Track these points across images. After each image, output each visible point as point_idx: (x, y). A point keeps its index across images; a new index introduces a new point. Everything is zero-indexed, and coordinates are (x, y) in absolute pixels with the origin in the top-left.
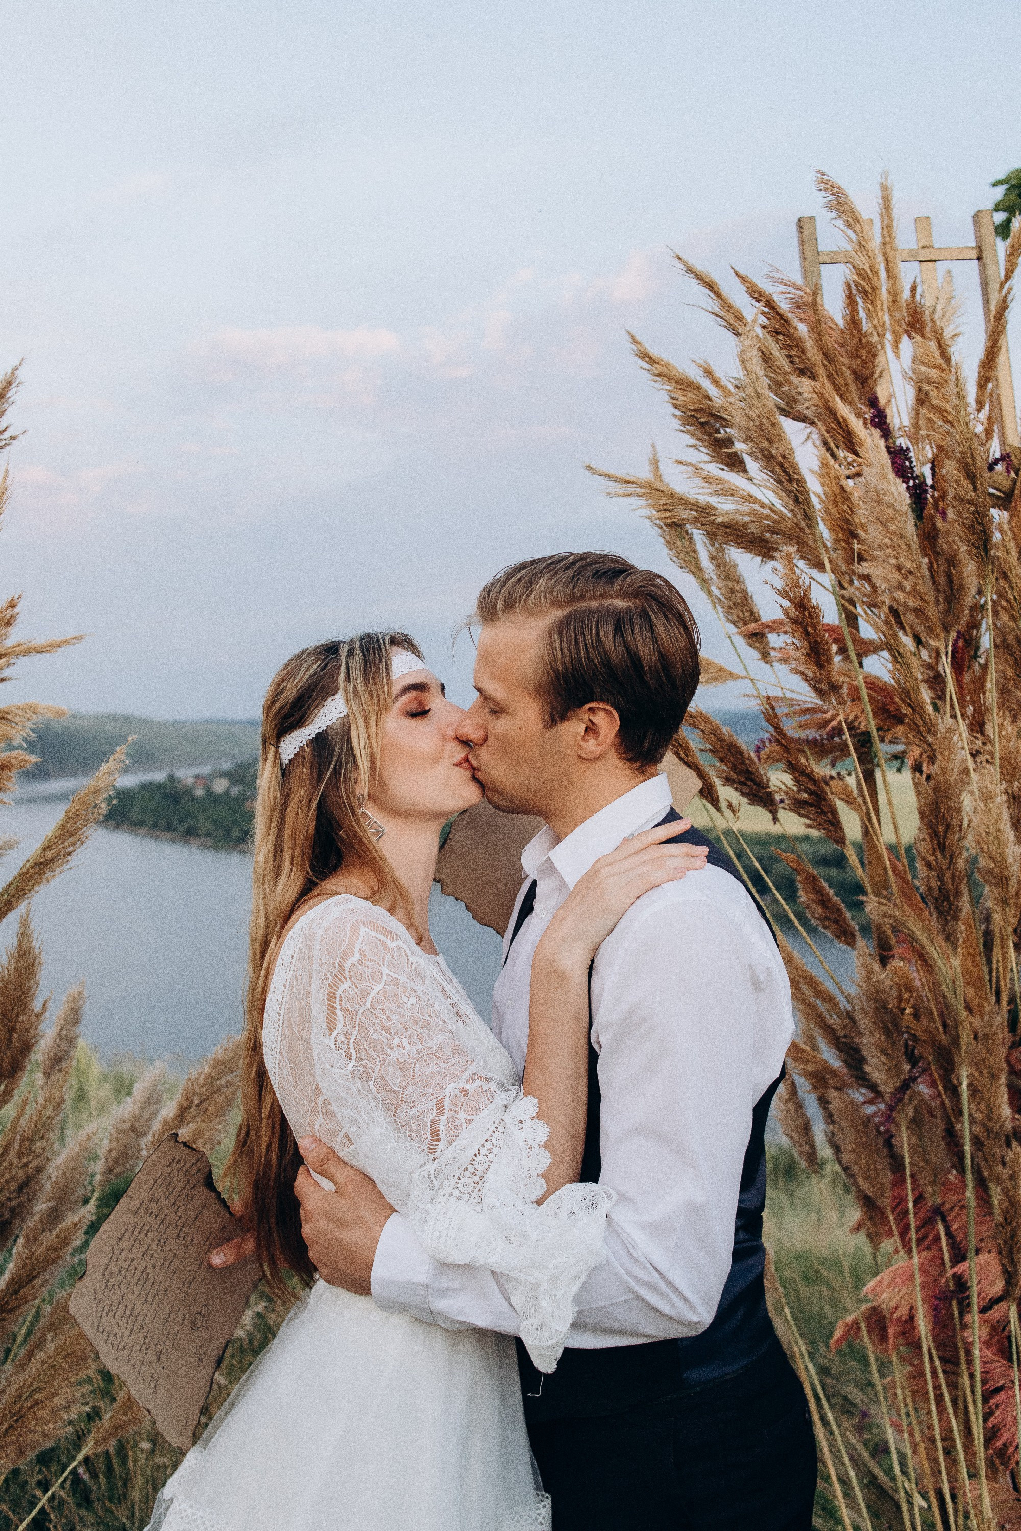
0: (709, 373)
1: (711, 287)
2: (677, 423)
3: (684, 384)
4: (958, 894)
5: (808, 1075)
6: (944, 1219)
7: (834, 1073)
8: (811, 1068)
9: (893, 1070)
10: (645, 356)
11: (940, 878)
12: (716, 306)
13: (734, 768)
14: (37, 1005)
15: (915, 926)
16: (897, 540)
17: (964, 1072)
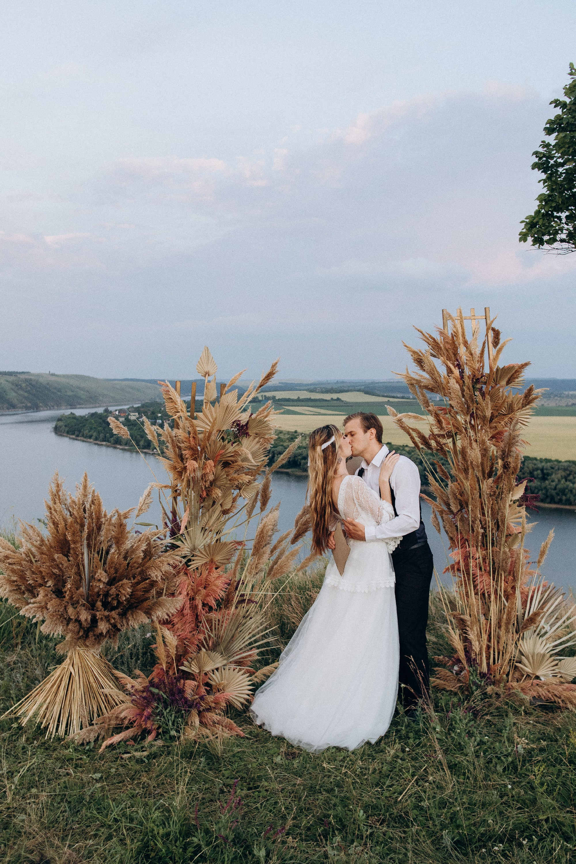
0: (420, 352)
1: (421, 332)
2: (413, 361)
3: (414, 352)
4: (468, 469)
5: (439, 511)
6: (468, 541)
7: (445, 511)
8: (440, 510)
9: (456, 507)
10: (406, 346)
11: (464, 466)
12: (422, 336)
13: (424, 441)
14: (270, 490)
15: (461, 476)
16: (457, 397)
17: (470, 507)
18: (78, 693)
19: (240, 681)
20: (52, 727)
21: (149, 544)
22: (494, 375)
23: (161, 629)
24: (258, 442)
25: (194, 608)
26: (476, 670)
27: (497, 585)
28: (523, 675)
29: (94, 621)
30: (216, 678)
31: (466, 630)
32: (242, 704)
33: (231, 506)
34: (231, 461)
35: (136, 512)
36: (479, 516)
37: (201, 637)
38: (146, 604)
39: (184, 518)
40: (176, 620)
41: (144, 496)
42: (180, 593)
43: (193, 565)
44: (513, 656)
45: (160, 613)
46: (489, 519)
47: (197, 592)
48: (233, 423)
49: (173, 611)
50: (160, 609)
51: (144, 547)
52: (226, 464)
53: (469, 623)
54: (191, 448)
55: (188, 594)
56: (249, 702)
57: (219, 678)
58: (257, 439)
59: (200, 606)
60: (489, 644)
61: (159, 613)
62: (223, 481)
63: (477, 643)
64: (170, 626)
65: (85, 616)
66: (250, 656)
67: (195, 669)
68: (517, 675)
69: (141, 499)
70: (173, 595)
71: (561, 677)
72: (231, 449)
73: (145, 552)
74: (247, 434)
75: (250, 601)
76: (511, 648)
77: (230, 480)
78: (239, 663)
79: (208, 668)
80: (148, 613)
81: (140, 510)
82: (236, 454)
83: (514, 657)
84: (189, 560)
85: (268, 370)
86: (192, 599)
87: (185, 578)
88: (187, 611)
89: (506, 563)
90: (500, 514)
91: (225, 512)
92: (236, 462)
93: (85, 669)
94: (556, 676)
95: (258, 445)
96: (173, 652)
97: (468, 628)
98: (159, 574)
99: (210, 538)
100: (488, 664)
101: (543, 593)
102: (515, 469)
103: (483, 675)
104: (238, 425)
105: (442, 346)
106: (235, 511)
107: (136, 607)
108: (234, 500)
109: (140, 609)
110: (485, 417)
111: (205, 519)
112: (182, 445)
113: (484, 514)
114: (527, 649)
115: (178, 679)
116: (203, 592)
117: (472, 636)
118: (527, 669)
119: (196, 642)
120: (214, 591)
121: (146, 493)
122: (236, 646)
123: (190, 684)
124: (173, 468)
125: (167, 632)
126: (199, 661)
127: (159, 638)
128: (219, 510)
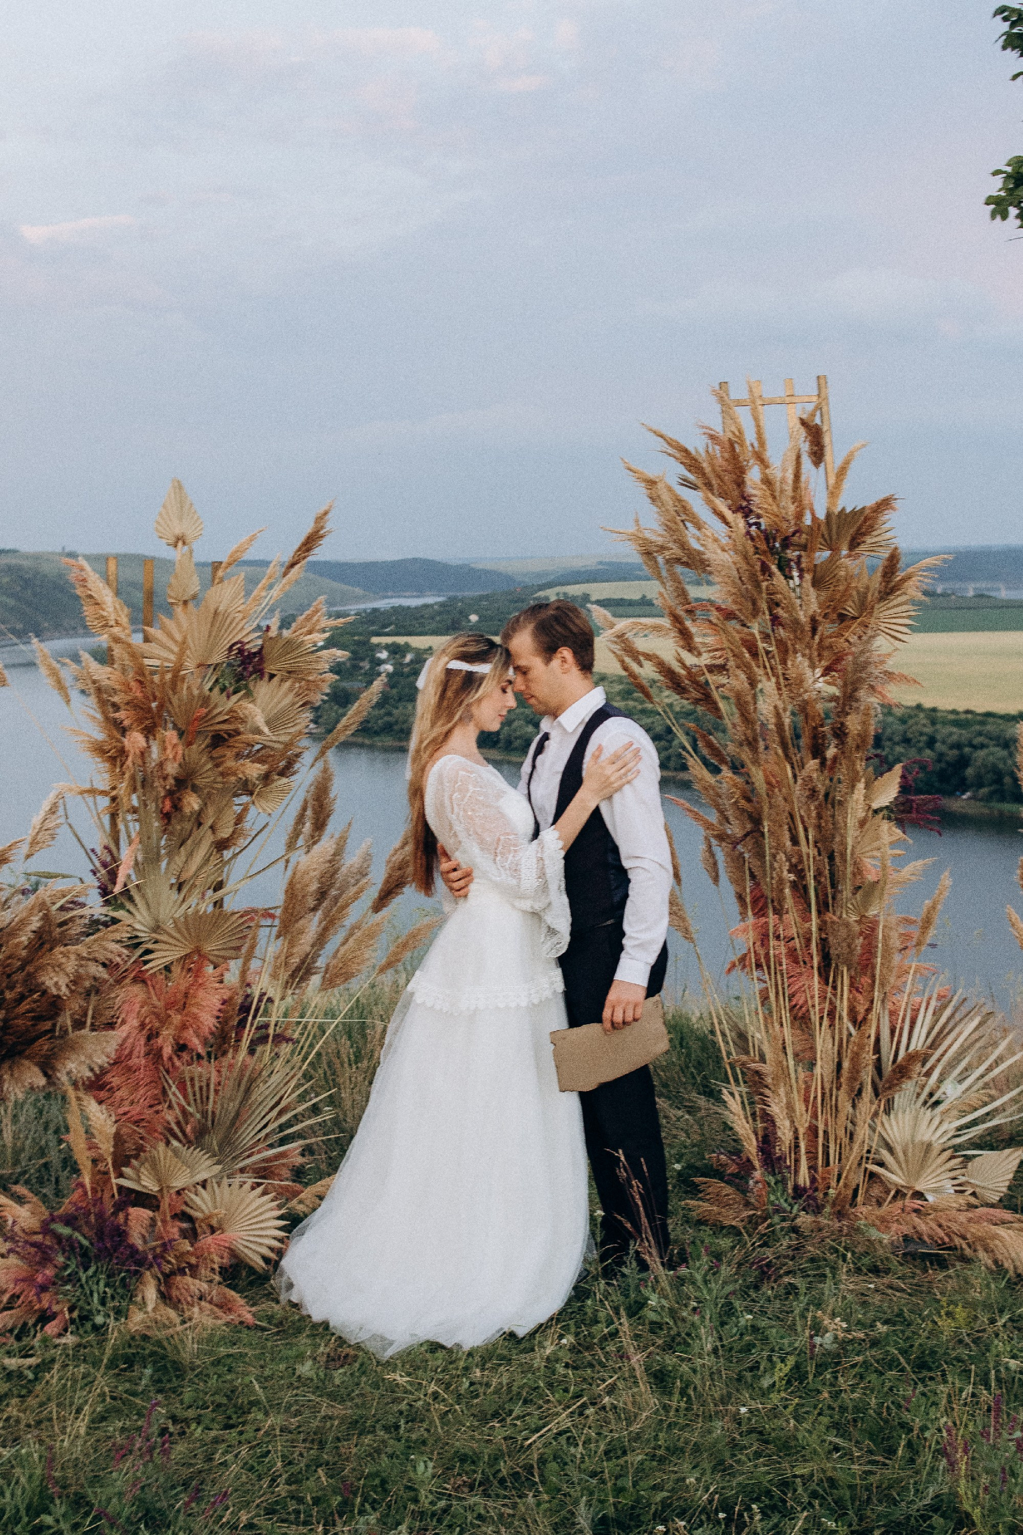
1: (661, 436)
3: (647, 481)
9: (743, 827)
10: (631, 470)
13: (671, 680)
17: (766, 823)
19: (256, 1209)
21: (46, 918)
22: (823, 528)
23: (79, 1099)
24: (291, 689)
25: (155, 1055)
26: (784, 1181)
27: (835, 995)
28: (888, 1192)
30: (202, 1202)
31: (762, 1094)
32: (266, 1260)
33: (234, 832)
34: (226, 732)
35: (25, 849)
36: (788, 843)
37: (170, 1117)
38: (43, 1045)
39: (131, 862)
40: (116, 1081)
41: (42, 814)
42: (124, 1022)
43: (157, 961)
44: (866, 1148)
45: (74, 1066)
46: (808, 850)
47: (164, 1020)
48: (230, 649)
49: (101, 1060)
50: (73, 1057)
51: (35, 923)
52: (218, 740)
53: (769, 1080)
54: (132, 704)
55: (142, 1025)
56: (280, 1253)
57: (210, 1204)
58: (288, 684)
59: (167, 1051)
60: (814, 1122)
61: (71, 1065)
62: (207, 776)
63: (787, 1123)
64: (103, 1094)
66: (282, 1155)
67: (149, 1182)
68: (876, 1191)
69: (37, 820)
70: (111, 1026)
71: (974, 1194)
72: (224, 705)
73: (39, 934)
74: (260, 672)
75: (280, 1038)
76: (863, 1132)
77: (222, 774)
78: (255, 1171)
79: (179, 1182)
80: (47, 1067)
81: (34, 843)
82: (234, 717)
83: (869, 1152)
84: (148, 952)
85: (307, 528)
86: (152, 1036)
87: (137, 989)
88: (140, 1060)
89: (849, 946)
90: (837, 839)
91: (222, 845)
92: (238, 733)
94: (963, 1192)
95: (291, 697)
96: (106, 1148)
97: (767, 1092)
98: (63, 981)
99: (199, 902)
100: (812, 1168)
101: (937, 1014)
102: (863, 737)
103: (799, 1192)
104: (241, 651)
105: (705, 465)
106: (242, 842)
107: (21, 1053)
108: (239, 819)
109: (28, 1058)
110: (796, 622)
111: (179, 860)
112: (116, 699)
113: (795, 841)
114: (896, 1134)
115: (120, 1207)
116: (177, 1019)
117: (776, 1109)
118: (894, 1178)
119: (160, 1128)
120: (196, 1017)
121: (46, 806)
122: (248, 1134)
123: (139, 1216)
124: (99, 750)
125: (93, 1108)
126: (154, 1166)
127: (74, 1120)
128: (209, 839)
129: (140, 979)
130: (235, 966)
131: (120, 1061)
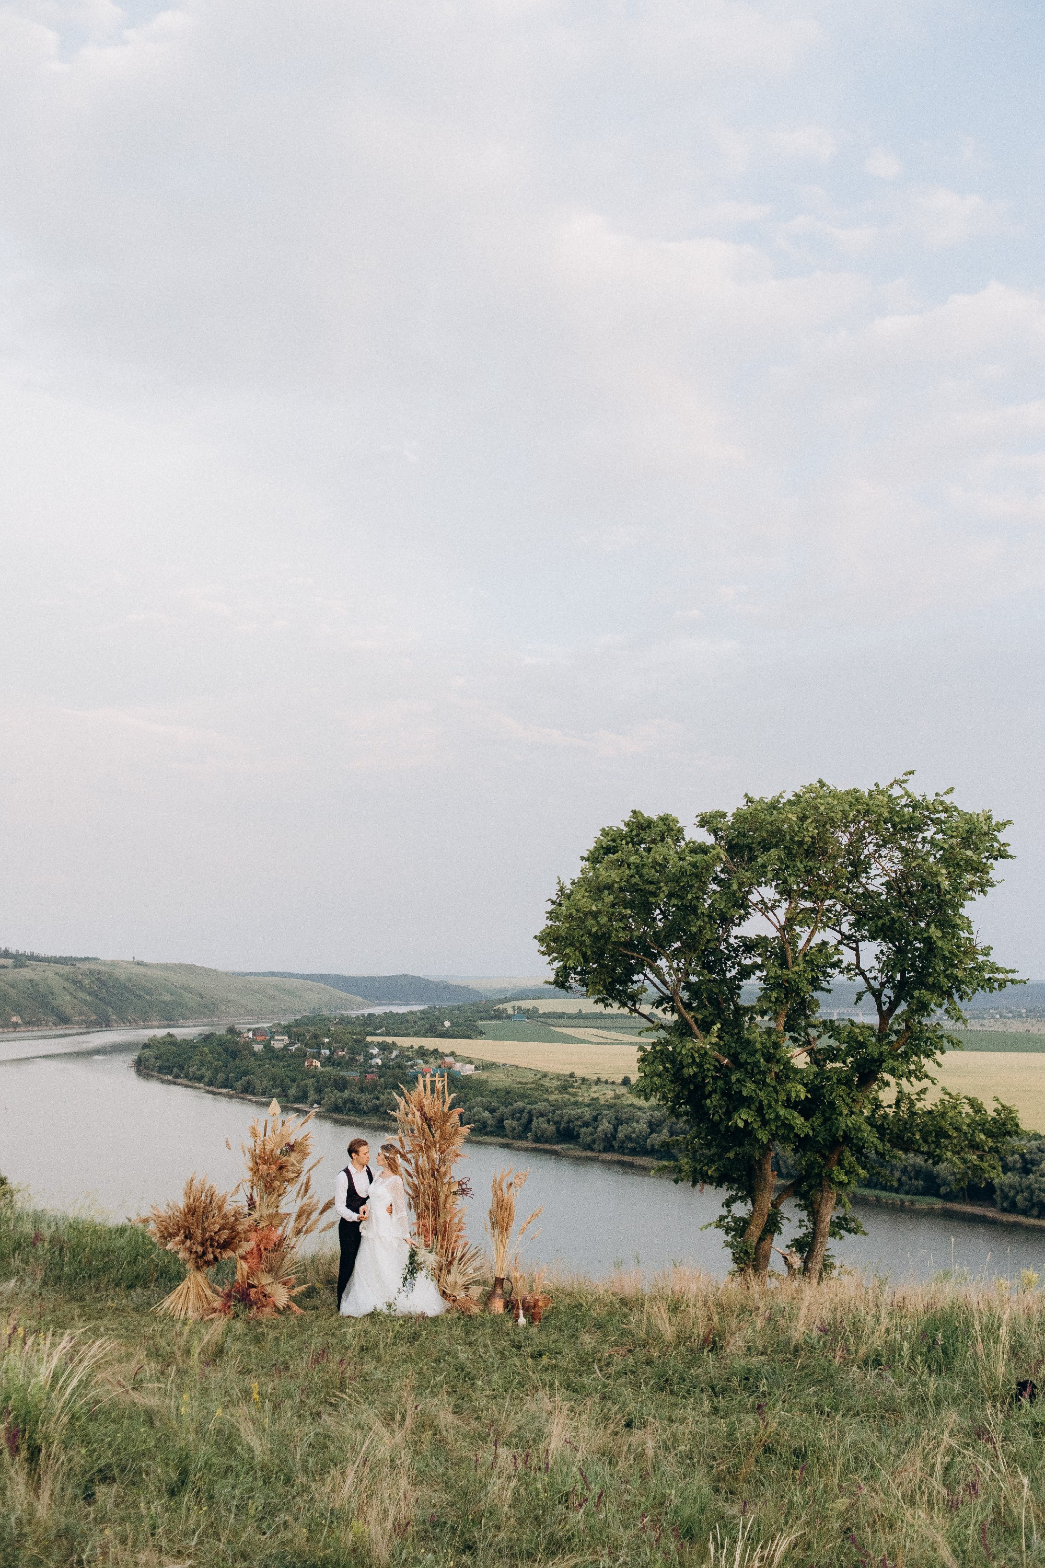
18: (192, 1296)
19: (282, 1292)
20: (177, 1314)
21: (236, 1213)
23: (240, 1260)
25: (259, 1250)
29: (204, 1253)
30: (269, 1290)
33: (283, 1192)
34: (284, 1165)
35: (231, 1194)
37: (262, 1266)
38: (232, 1246)
39: (257, 1199)
40: (248, 1256)
41: (235, 1186)
42: (252, 1241)
43: (261, 1226)
45: (241, 1251)
47: (262, 1241)
48: (286, 1145)
49: (247, 1250)
50: (240, 1249)
51: (234, 1214)
52: (282, 1168)
54: (261, 1157)
55: (256, 1242)
58: (300, 1154)
59: (263, 1249)
64: (245, 1259)
65: (200, 1249)
67: (256, 1283)
69: (234, 1188)
70: (248, 1241)
72: (284, 1158)
73: (234, 1216)
74: (293, 1150)
77: (282, 1176)
78: (285, 1283)
79: (263, 1283)
80: (234, 1251)
81: (233, 1193)
82: (286, 1161)
84: (258, 1223)
86: (259, 1245)
88: (255, 1251)
89: (441, 1228)
91: (280, 1195)
92: (286, 1167)
93: (197, 1284)
95: (300, 1157)
96: (245, 1274)
98: (241, 1229)
99: (272, 1211)
104: (288, 1146)
106: (285, 1195)
107: (228, 1247)
108: (285, 1189)
109: (230, 1249)
111: (269, 1199)
112: (256, 1155)
115: (247, 1288)
116: (265, 1241)
119: (259, 1269)
120: (270, 1241)
122: (282, 1272)
123: (254, 1290)
124: (252, 1169)
125: (243, 1263)
126: (258, 1279)
127: (239, 1266)
128: (276, 1194)
129: (256, 1231)
130: (281, 1228)
131: (251, 1253)
